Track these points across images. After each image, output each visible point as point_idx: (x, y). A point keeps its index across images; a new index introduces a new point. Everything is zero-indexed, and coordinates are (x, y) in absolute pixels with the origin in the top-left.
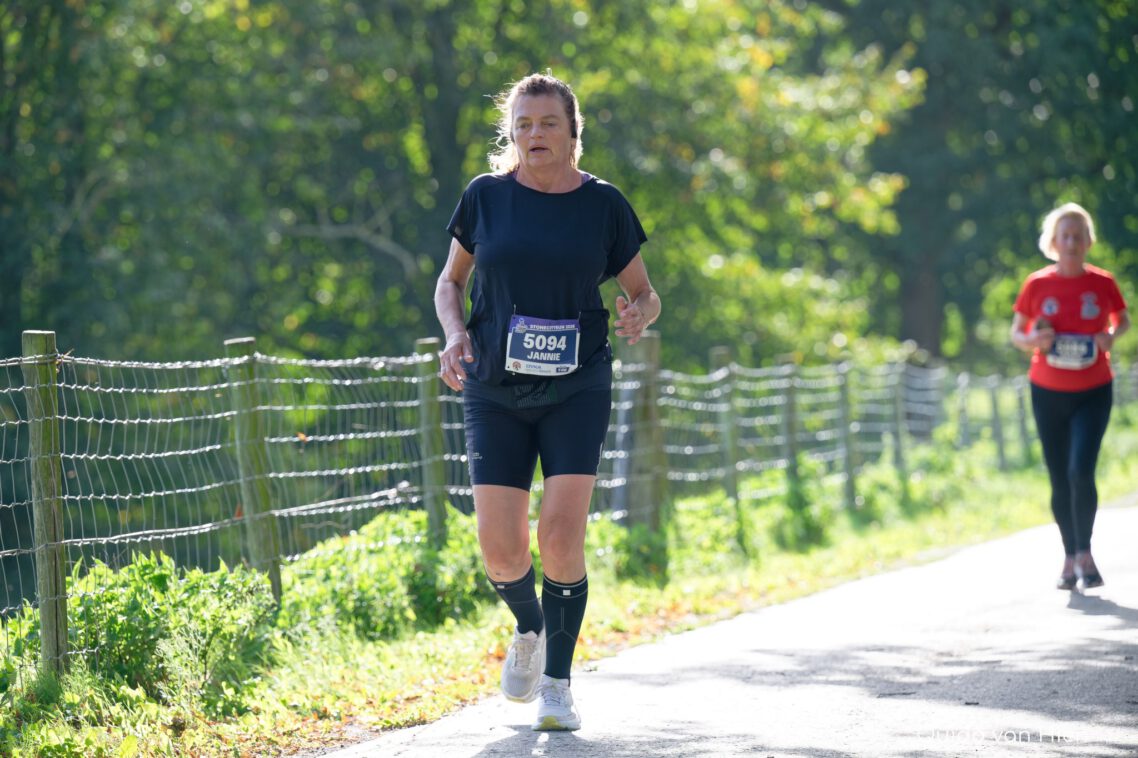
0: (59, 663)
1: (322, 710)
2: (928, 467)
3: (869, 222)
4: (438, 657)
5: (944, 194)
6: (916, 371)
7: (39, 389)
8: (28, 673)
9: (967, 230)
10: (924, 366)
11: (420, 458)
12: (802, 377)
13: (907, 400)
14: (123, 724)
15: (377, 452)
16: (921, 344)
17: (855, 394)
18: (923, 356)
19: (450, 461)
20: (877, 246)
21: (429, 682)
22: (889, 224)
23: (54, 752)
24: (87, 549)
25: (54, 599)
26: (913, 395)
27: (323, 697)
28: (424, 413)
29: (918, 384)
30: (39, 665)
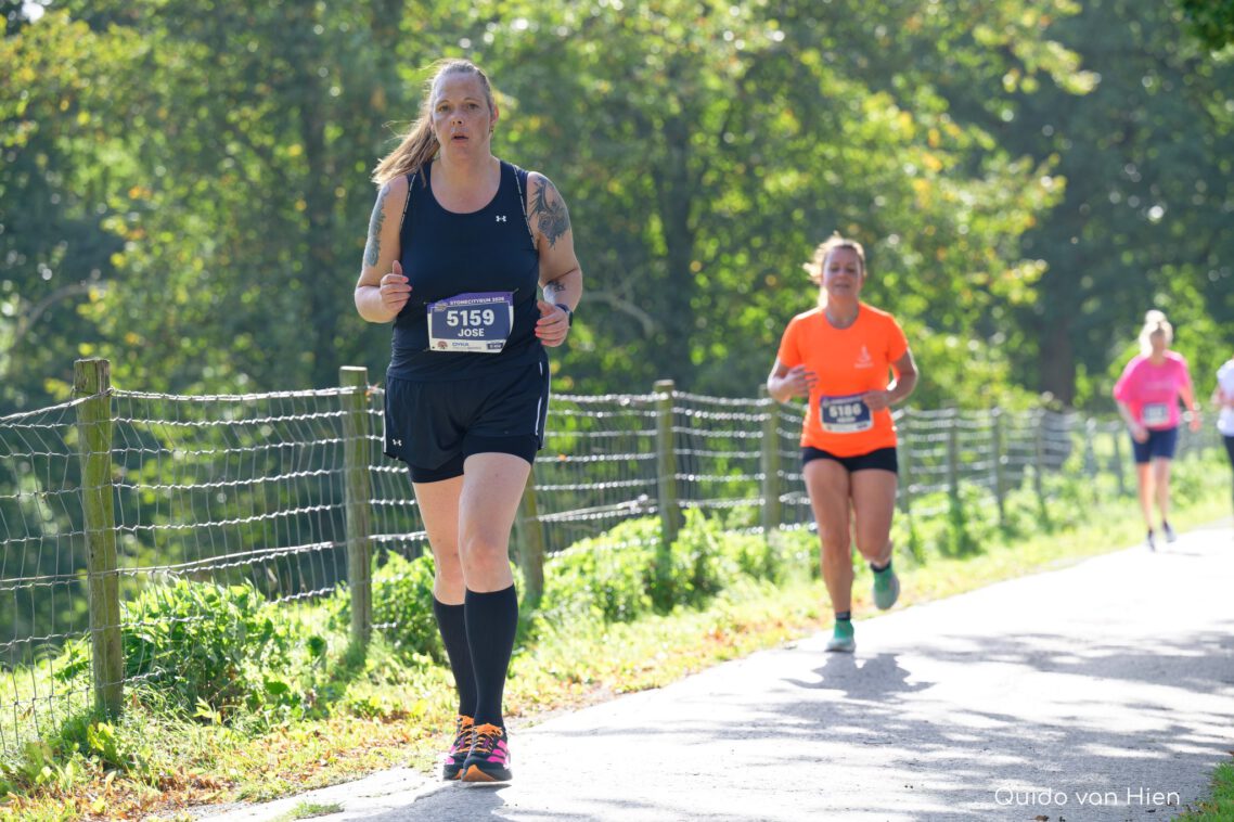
0: (364, 636)
1: (575, 676)
2: (1059, 493)
3: (1016, 295)
4: (669, 636)
5: (1078, 276)
6: (1053, 416)
7: (354, 415)
8: (338, 644)
9: (1091, 306)
10: (1060, 412)
11: (656, 477)
12: (963, 419)
13: (1046, 439)
14: (415, 684)
15: (624, 470)
16: (1057, 395)
17: (1004, 436)
18: (1057, 405)
19: (681, 481)
20: (1022, 315)
21: (662, 656)
22: (1031, 296)
23: (360, 705)
24: (389, 544)
25: (362, 583)
26: (1051, 436)
27: (576, 665)
28: (660, 441)
29: (1055, 426)
30: (350, 635)
